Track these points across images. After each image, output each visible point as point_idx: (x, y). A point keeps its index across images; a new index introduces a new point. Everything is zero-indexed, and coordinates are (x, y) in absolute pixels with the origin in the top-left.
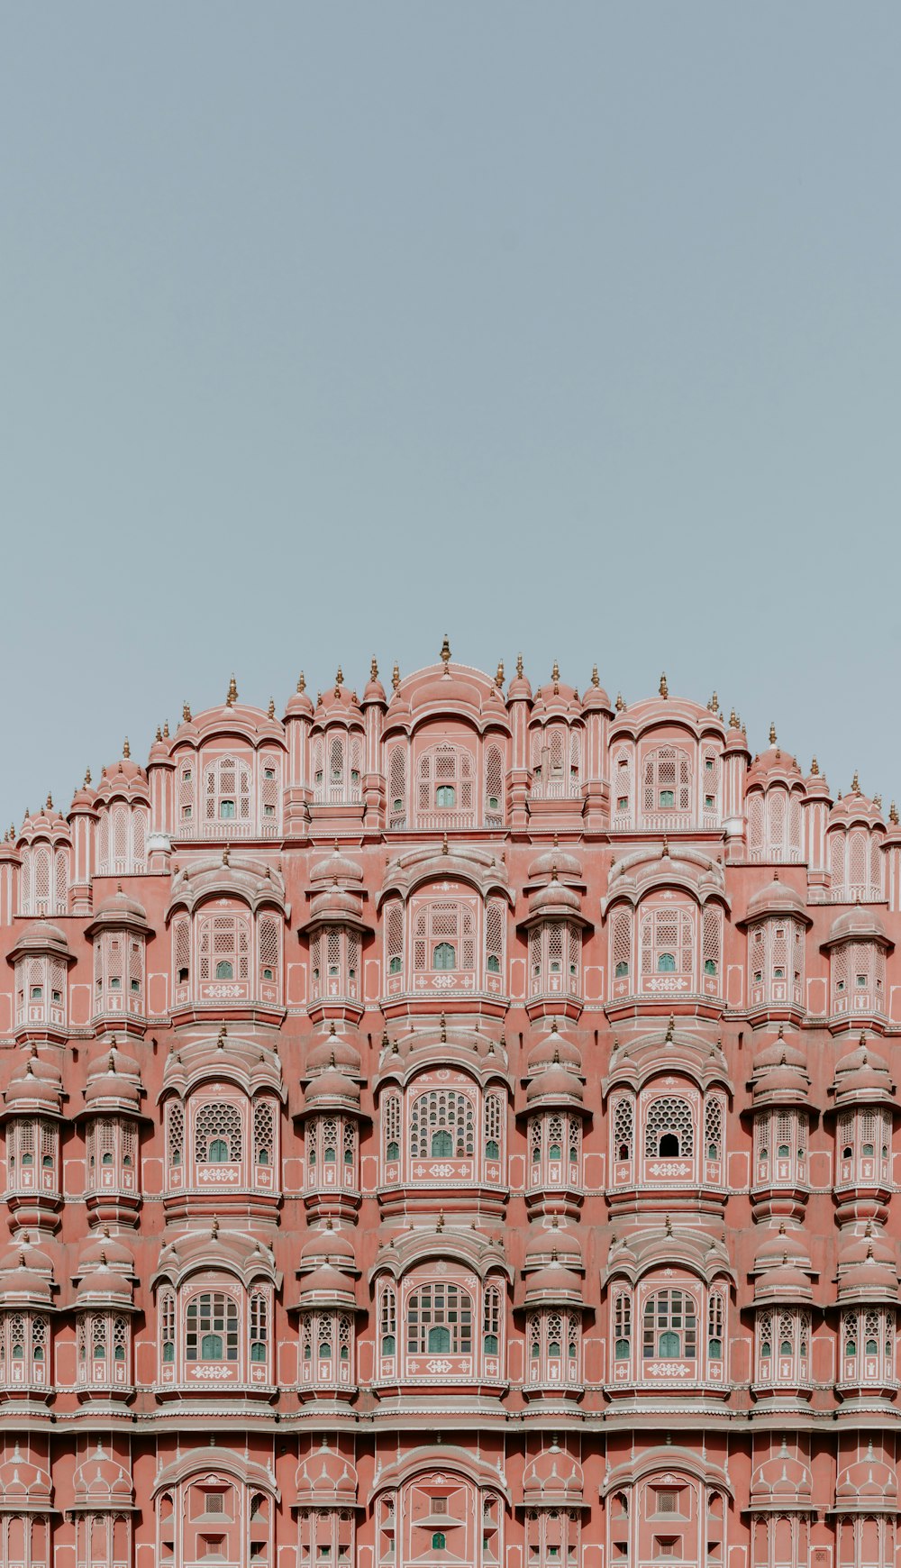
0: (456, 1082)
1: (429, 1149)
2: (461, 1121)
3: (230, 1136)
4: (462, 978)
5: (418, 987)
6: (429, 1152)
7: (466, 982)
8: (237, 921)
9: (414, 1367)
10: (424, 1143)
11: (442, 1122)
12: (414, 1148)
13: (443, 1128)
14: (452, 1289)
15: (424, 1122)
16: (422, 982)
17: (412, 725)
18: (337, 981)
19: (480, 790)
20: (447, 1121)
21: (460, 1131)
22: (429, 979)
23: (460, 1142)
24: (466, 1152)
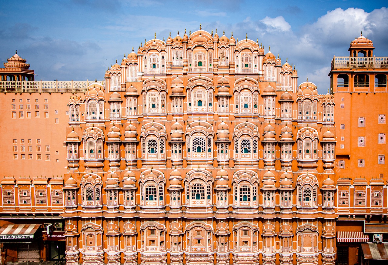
0: (201, 135)
1: (196, 150)
2: (203, 144)
3: (155, 147)
4: (203, 109)
5: (194, 110)
6: (196, 151)
7: (204, 110)
8: (156, 95)
9: (193, 203)
10: (195, 149)
11: (199, 144)
12: (193, 150)
13: (199, 146)
14: (200, 185)
15: (195, 144)
16: (195, 109)
17: (193, 47)
18: (177, 109)
19: (207, 63)
20: (200, 144)
21: (203, 147)
22: (197, 109)
23: (203, 149)
24: (204, 151)
